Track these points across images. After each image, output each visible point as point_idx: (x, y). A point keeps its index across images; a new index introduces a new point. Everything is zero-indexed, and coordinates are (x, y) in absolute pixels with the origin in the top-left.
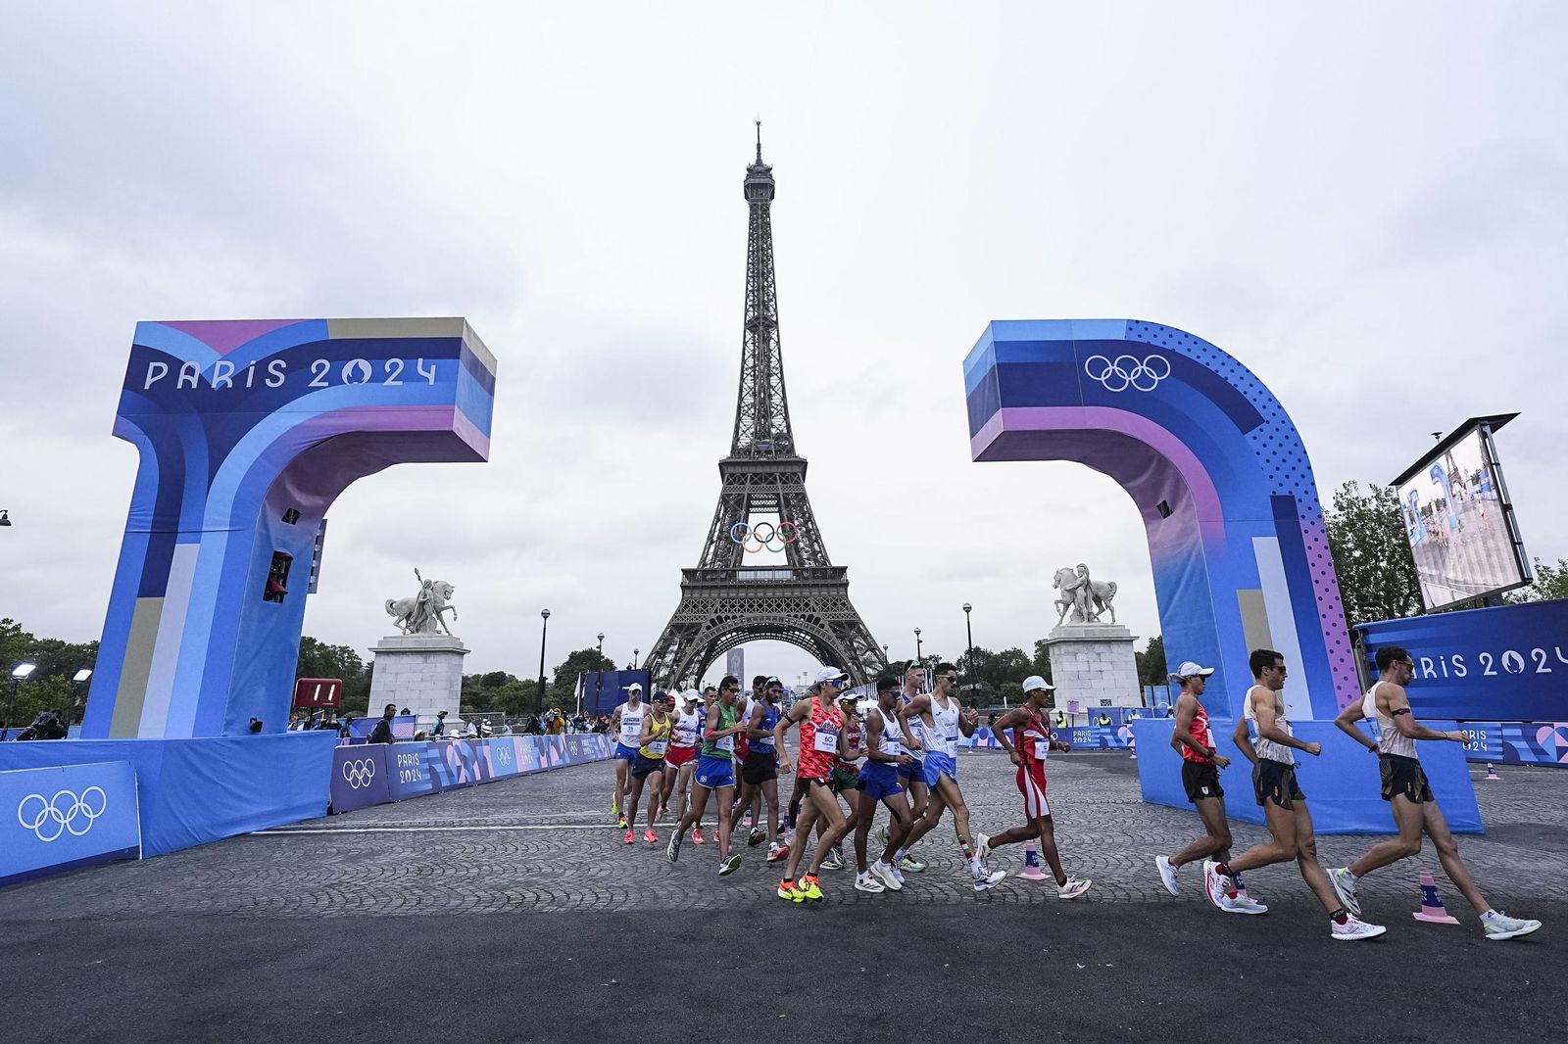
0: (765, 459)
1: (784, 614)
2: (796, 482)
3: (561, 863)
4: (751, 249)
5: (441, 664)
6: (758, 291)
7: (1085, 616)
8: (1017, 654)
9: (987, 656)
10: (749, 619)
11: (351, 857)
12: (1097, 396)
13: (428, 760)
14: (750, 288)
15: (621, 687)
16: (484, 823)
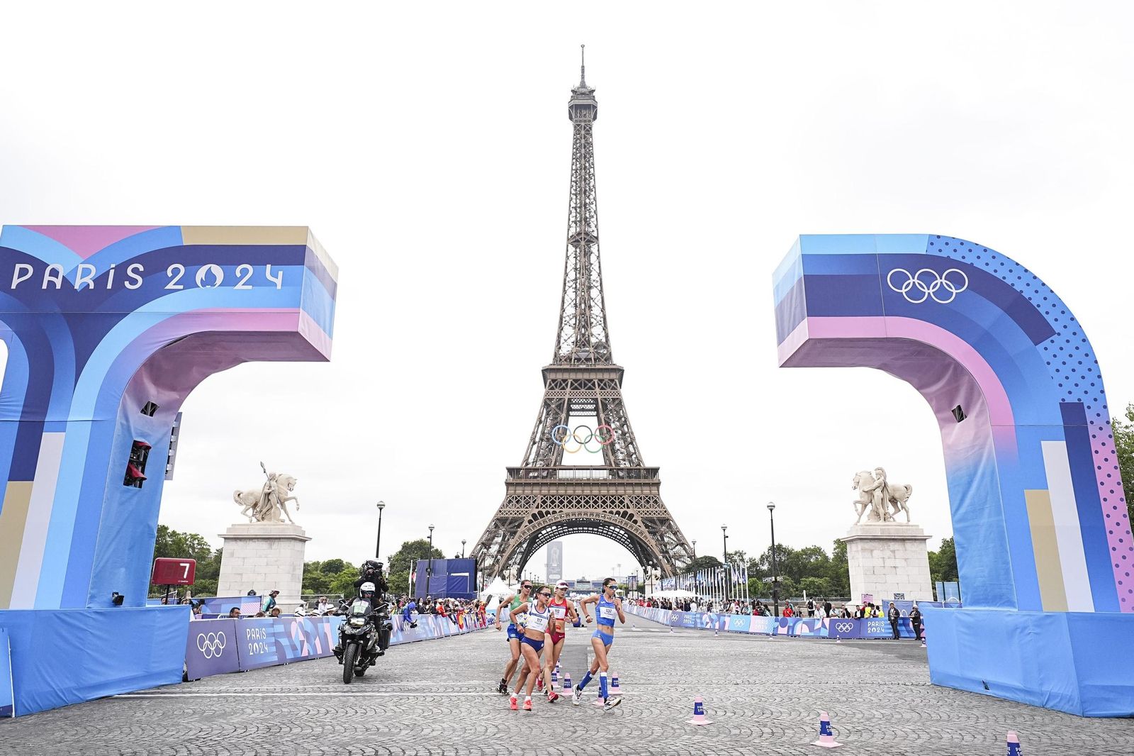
0: (584, 366)
1: (600, 510)
2: (613, 388)
3: (397, 724)
4: (574, 167)
5: (285, 549)
6: (580, 207)
7: (882, 516)
8: (817, 551)
9: (788, 553)
10: (568, 515)
11: (206, 717)
12: (896, 307)
13: (274, 634)
14: (573, 205)
15: (450, 574)
16: (325, 690)
